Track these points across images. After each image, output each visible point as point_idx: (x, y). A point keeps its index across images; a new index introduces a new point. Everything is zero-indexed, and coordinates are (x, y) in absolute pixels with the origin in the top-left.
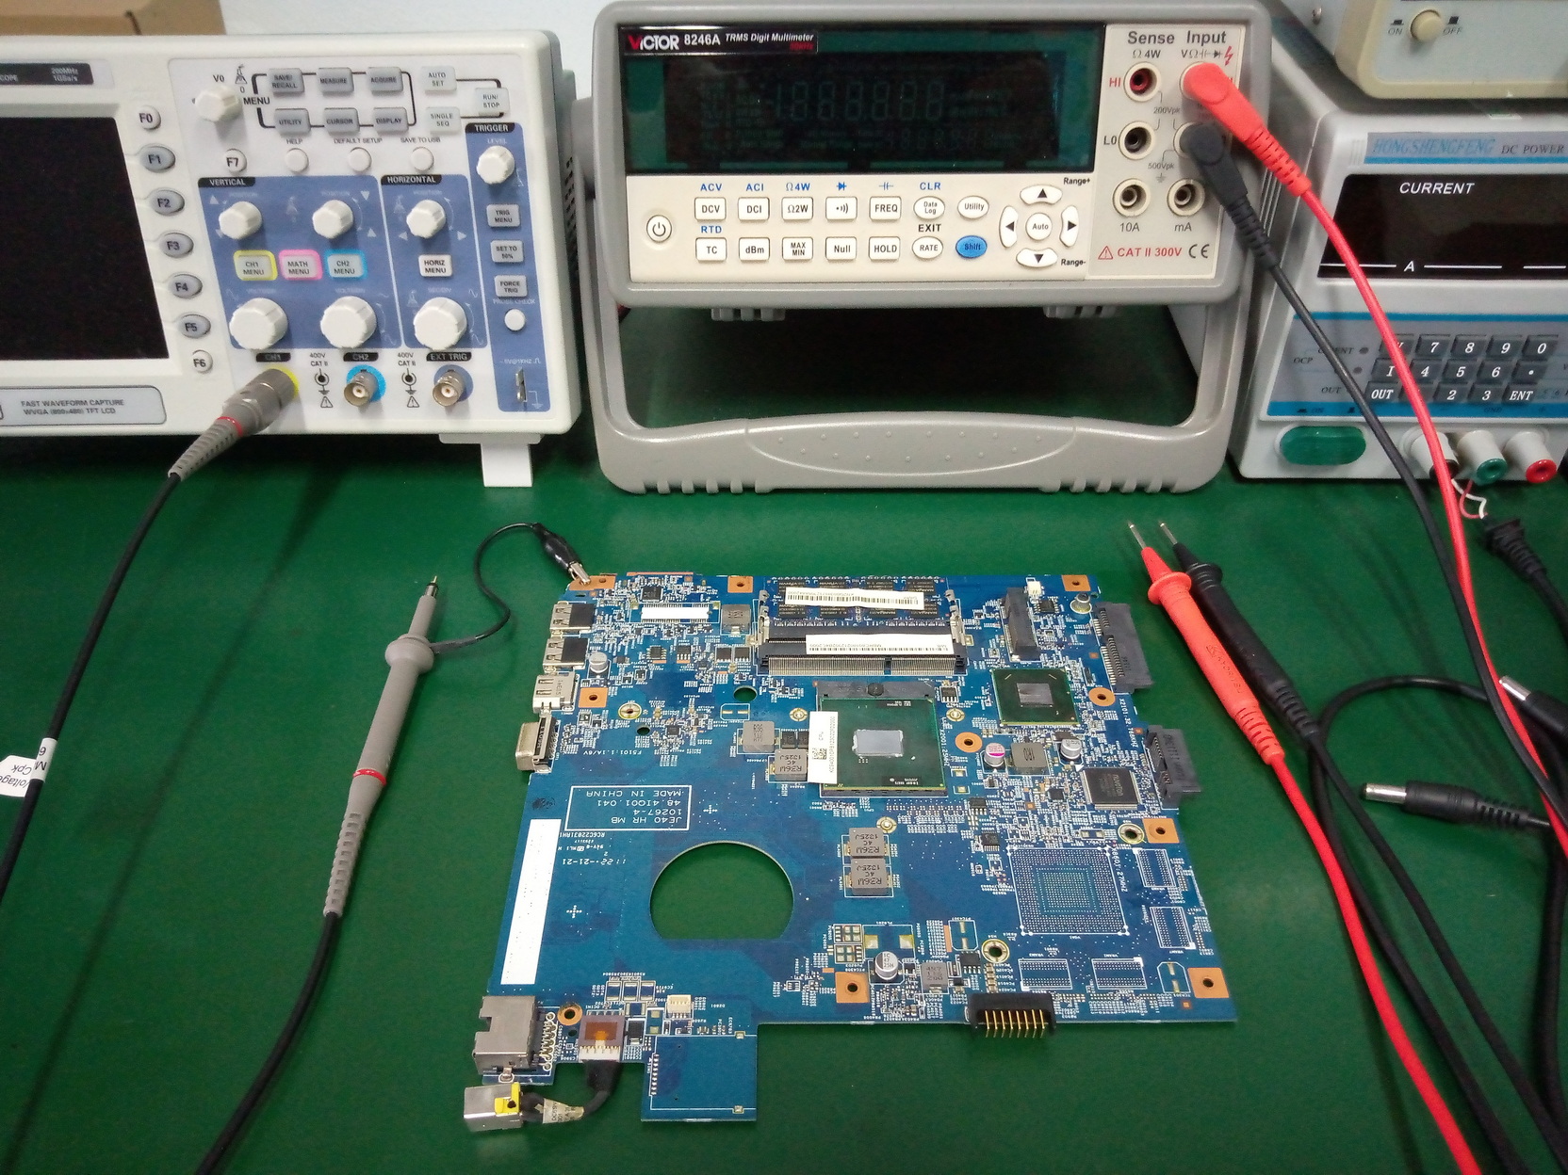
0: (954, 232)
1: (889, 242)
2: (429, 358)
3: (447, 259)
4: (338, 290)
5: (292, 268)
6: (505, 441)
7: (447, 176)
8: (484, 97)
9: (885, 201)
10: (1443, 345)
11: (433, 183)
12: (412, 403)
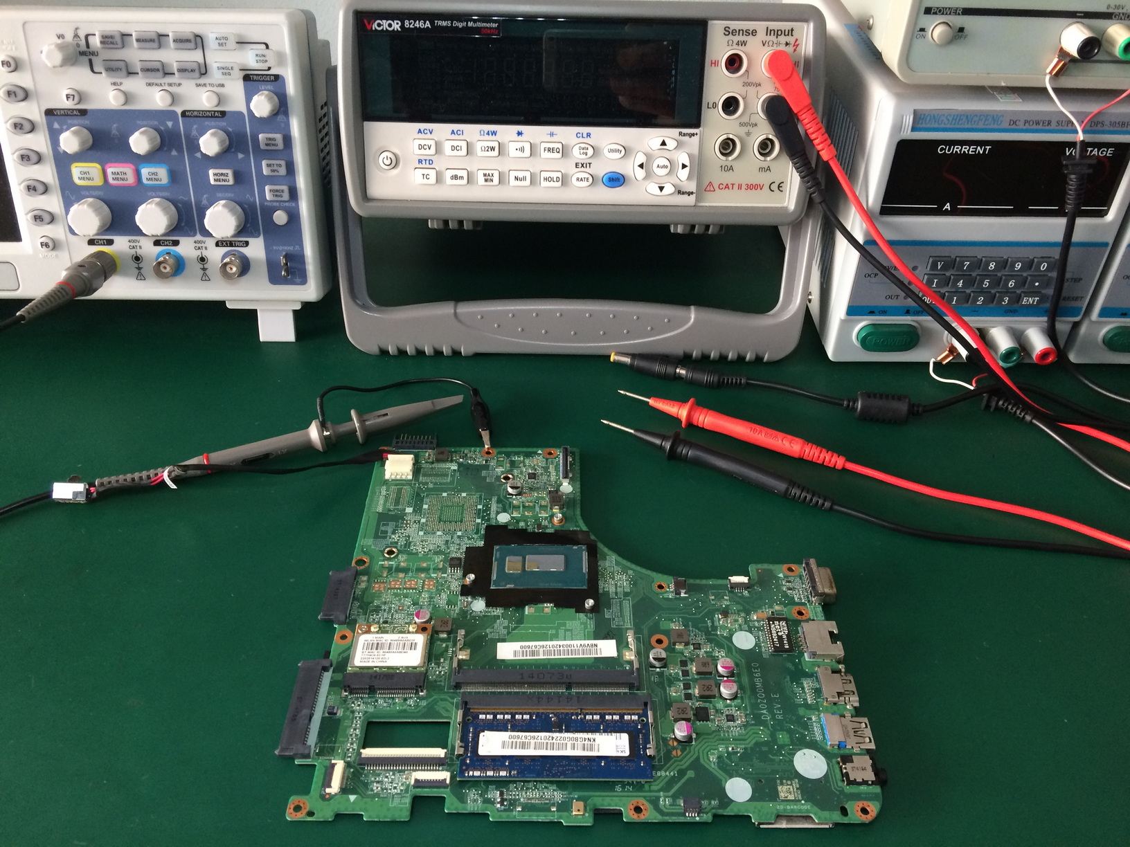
0: (602, 168)
1: (554, 175)
2: (217, 245)
3: (229, 171)
4: (150, 194)
5: (114, 176)
6: (277, 307)
7: (230, 112)
8: (257, 55)
9: (551, 146)
10: (972, 264)
11: (219, 117)
12: (205, 277)
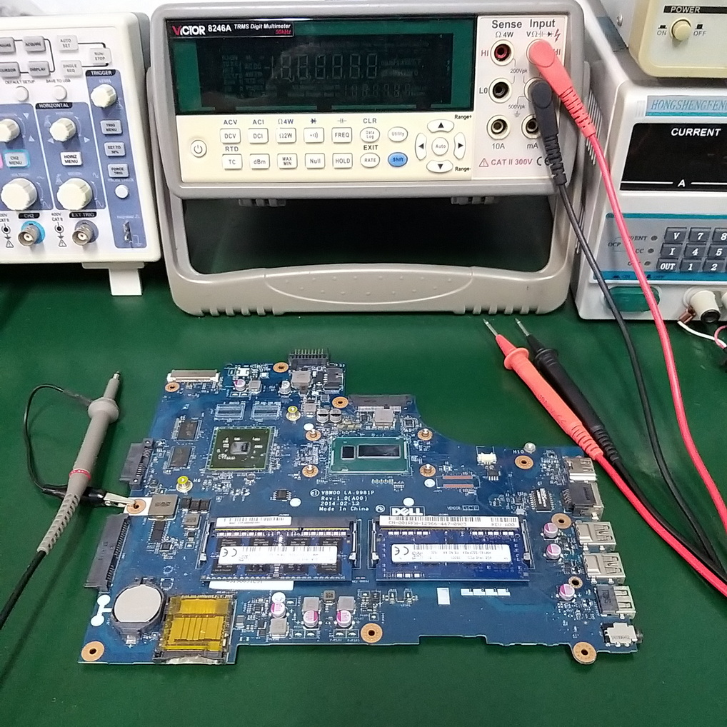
0: (386, 149)
1: (345, 157)
2: (71, 216)
3: (78, 154)
4: (13, 175)
6: (124, 267)
7: (75, 103)
8: (95, 53)
9: (341, 131)
10: (706, 234)
11: (67, 108)
12: (62, 244)
